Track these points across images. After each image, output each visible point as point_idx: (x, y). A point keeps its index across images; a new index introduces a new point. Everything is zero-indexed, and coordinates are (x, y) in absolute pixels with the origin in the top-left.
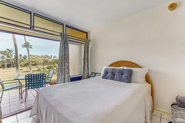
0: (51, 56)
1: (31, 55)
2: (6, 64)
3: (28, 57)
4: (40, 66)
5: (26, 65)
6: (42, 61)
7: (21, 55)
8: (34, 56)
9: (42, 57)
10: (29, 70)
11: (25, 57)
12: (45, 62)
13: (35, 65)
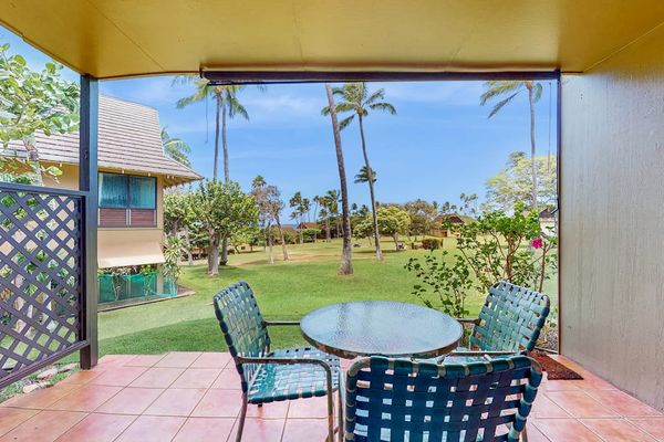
0: (435, 204)
1: (378, 204)
2: (328, 229)
3: (371, 211)
4: (400, 238)
5: (367, 232)
6: (408, 221)
7: (355, 207)
8: (385, 206)
9: (407, 208)
10: (374, 248)
11: (364, 210)
12: (417, 226)
13: (390, 232)
